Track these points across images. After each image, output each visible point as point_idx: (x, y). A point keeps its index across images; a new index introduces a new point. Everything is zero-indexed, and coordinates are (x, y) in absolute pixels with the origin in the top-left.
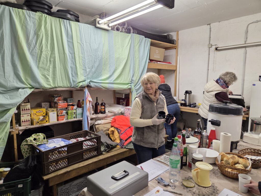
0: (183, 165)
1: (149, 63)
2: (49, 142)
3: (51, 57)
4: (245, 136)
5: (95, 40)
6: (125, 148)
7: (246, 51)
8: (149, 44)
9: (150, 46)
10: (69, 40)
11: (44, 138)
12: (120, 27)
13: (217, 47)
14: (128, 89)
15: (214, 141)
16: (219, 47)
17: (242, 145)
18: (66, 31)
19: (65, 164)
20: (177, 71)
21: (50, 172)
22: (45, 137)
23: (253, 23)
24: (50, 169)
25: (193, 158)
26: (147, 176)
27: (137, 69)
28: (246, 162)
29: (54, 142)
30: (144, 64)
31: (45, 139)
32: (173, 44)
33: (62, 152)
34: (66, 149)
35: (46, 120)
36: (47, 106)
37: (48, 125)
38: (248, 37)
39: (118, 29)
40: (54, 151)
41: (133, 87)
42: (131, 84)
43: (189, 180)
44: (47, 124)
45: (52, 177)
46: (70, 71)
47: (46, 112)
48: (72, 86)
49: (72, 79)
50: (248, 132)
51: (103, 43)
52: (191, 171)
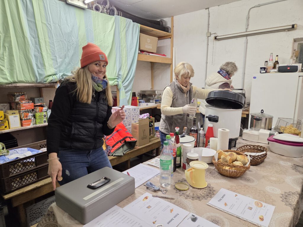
0: (177, 166)
1: (138, 54)
2: (10, 153)
3: (4, 41)
4: (245, 133)
5: (67, 20)
6: (112, 155)
7: (247, 40)
8: (138, 30)
9: (140, 32)
10: (30, 19)
11: (3, 149)
12: (99, 6)
13: (216, 36)
14: (115, 86)
15: (211, 139)
16: (219, 36)
17: (240, 143)
18: (24, 6)
19: (34, 178)
20: (172, 65)
21: (12, 190)
22: (5, 147)
23: (254, 7)
24: (13, 186)
25: (187, 158)
26: (133, 182)
27: (125, 61)
28: (245, 158)
29: (17, 152)
30: (133, 55)
31: (5, 149)
32: (168, 32)
33: (29, 164)
34: (34, 160)
35: (5, 126)
36: (6, 108)
37: (8, 132)
38: (249, 24)
39: (97, 9)
40: (17, 163)
41: (120, 83)
42: (118, 79)
43: (183, 183)
44: (7, 130)
45: (16, 195)
46: (35, 61)
47: (5, 115)
48: (39, 81)
49: (38, 71)
50: (248, 128)
51: (78, 25)
52: (184, 172)
